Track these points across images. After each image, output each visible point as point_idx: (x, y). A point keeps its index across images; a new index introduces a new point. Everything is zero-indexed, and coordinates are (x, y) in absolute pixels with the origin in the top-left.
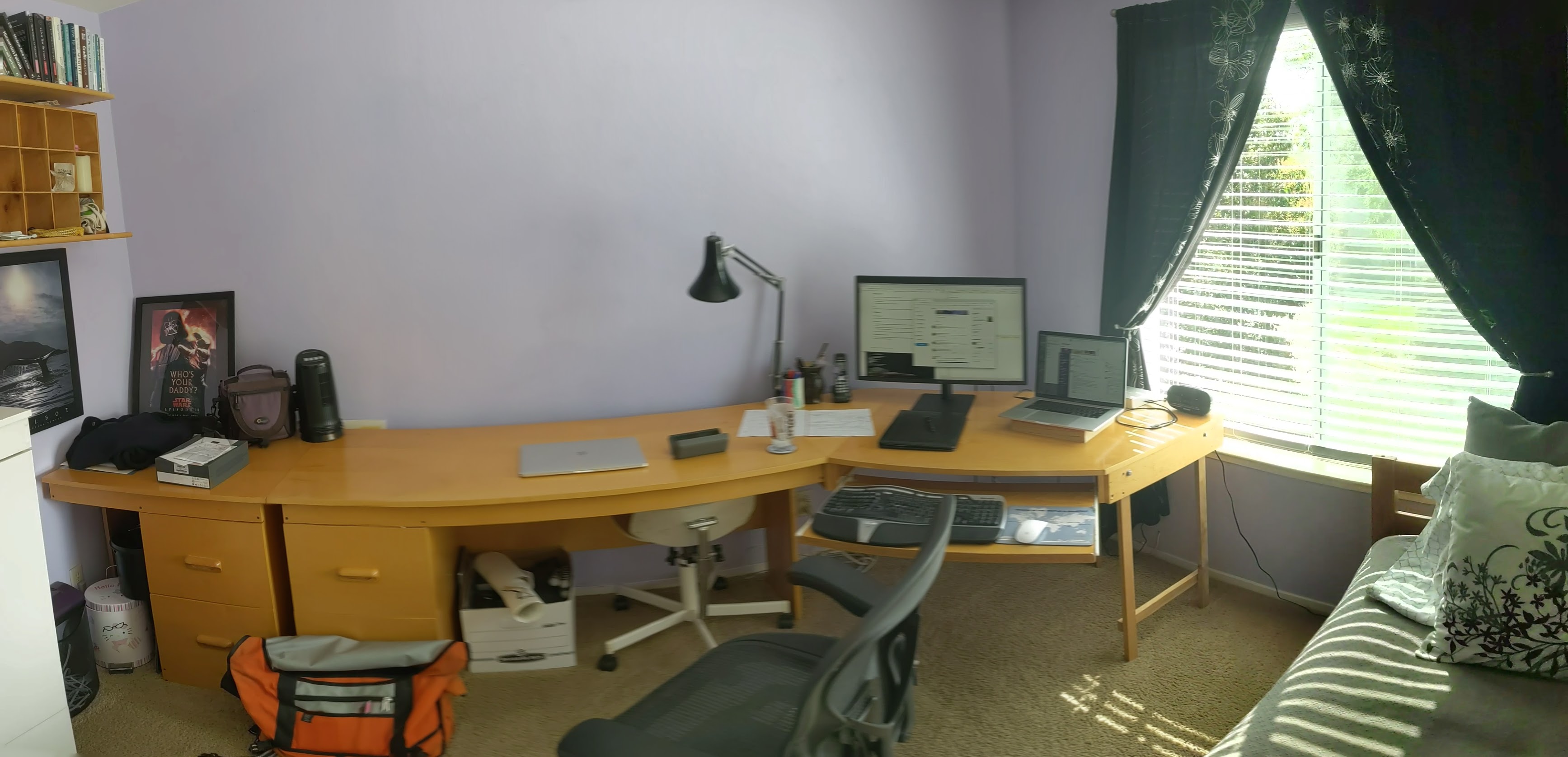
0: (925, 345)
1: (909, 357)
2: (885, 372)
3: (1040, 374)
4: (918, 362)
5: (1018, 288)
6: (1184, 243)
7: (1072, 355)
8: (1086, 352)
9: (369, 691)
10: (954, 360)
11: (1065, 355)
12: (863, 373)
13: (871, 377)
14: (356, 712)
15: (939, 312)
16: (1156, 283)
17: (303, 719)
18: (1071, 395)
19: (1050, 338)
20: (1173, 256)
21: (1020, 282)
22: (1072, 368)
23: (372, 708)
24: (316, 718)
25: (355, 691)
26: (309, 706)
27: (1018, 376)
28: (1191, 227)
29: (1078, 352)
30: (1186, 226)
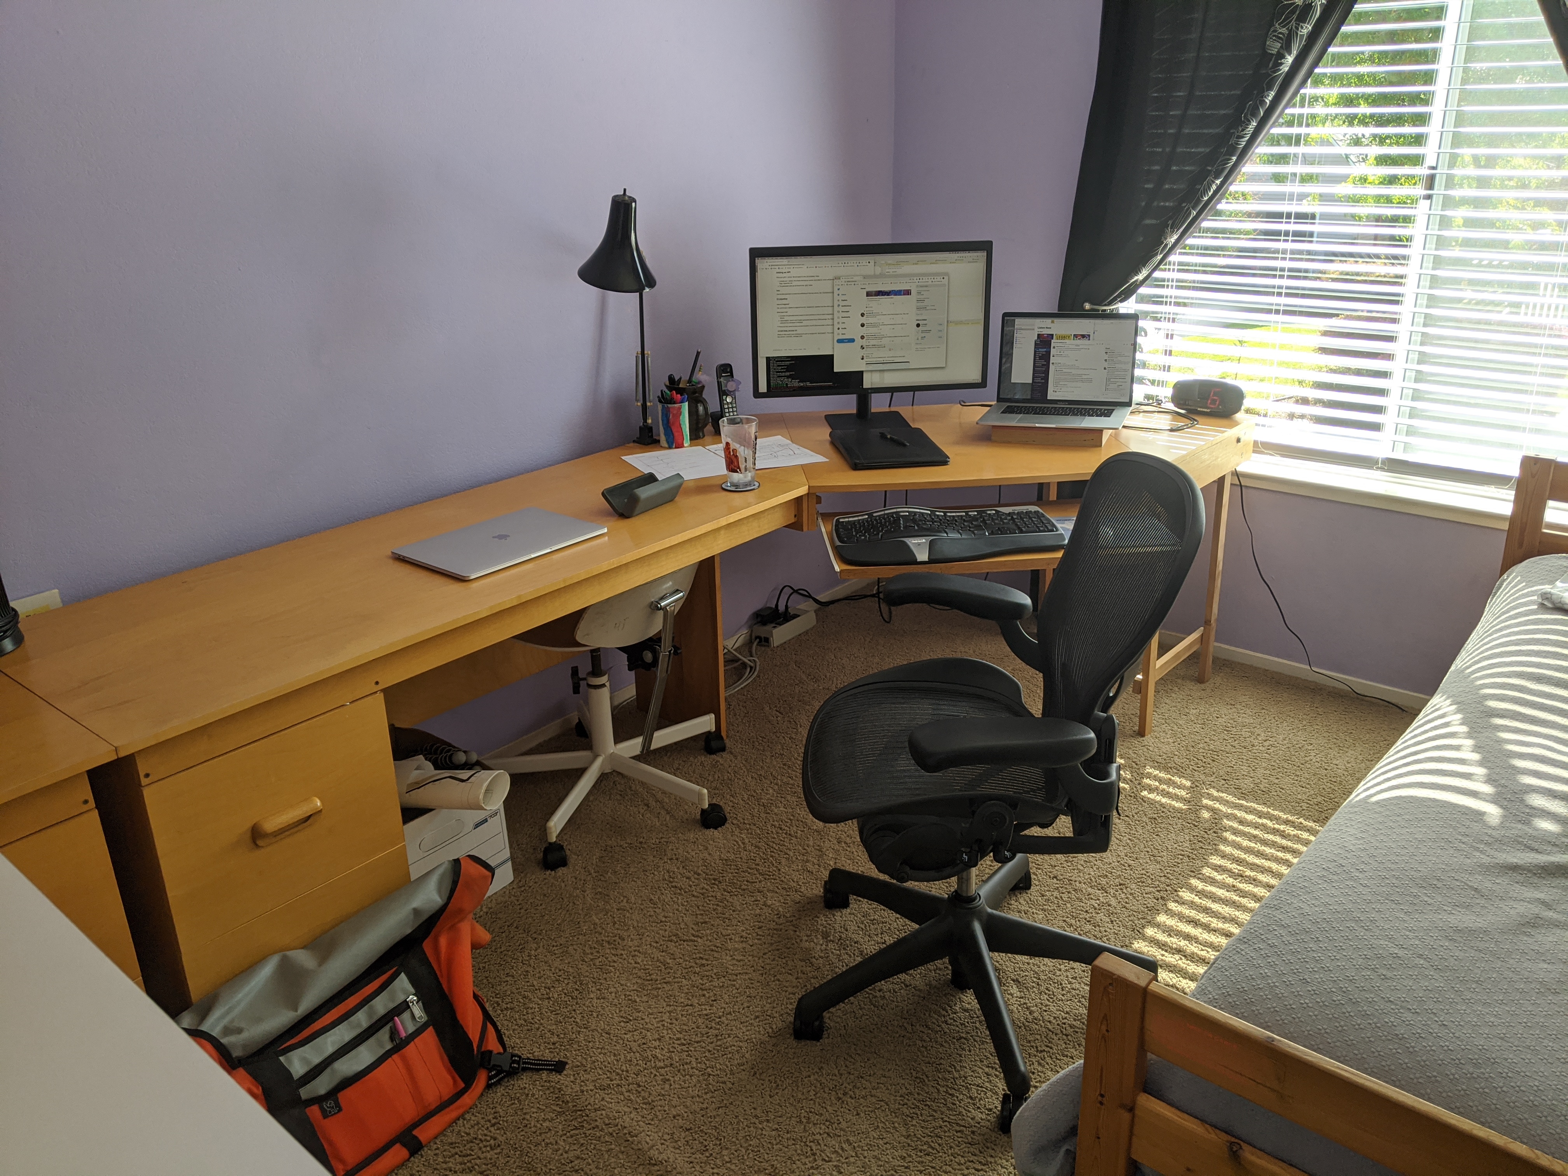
0: (852, 341)
1: (829, 359)
2: (796, 383)
3: (1004, 374)
4: (839, 367)
5: (982, 255)
6: (1218, 182)
7: (1054, 342)
8: (1076, 336)
9: (381, 1005)
10: (893, 359)
11: (1044, 343)
12: (763, 387)
13: (773, 392)
14: (389, 1046)
15: (869, 294)
16: (1166, 239)
17: (325, 1115)
18: (1051, 396)
19: (1018, 321)
20: (1199, 201)
21: (986, 247)
22: (1052, 360)
23: (406, 1025)
24: (342, 1096)
25: (362, 1019)
26: (321, 1085)
27: (975, 376)
28: (1234, 158)
29: (1063, 337)
30: (1228, 157)
